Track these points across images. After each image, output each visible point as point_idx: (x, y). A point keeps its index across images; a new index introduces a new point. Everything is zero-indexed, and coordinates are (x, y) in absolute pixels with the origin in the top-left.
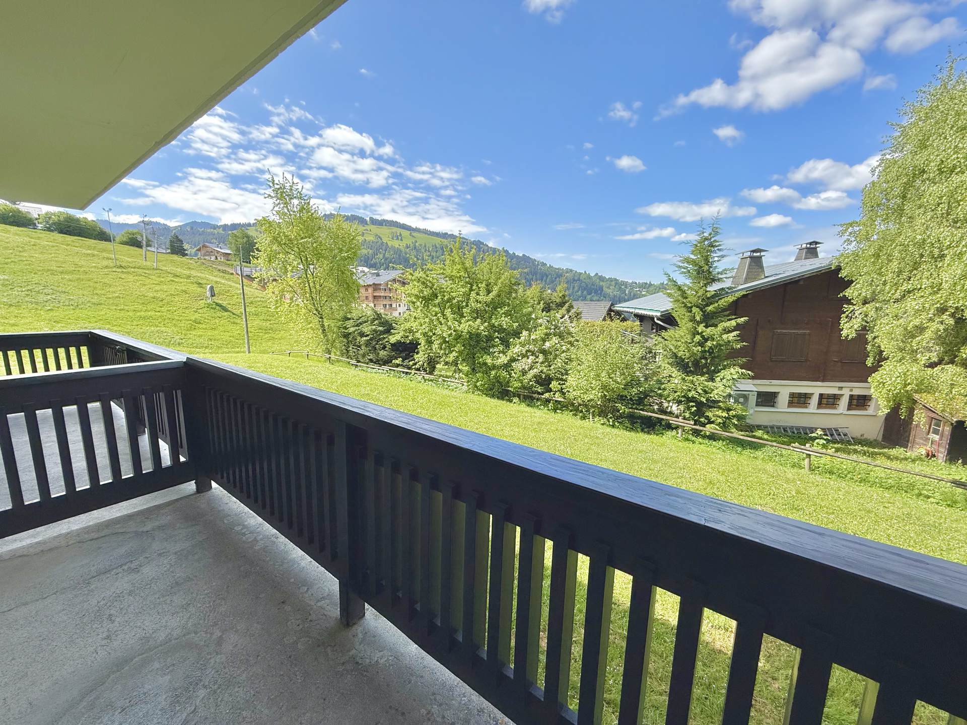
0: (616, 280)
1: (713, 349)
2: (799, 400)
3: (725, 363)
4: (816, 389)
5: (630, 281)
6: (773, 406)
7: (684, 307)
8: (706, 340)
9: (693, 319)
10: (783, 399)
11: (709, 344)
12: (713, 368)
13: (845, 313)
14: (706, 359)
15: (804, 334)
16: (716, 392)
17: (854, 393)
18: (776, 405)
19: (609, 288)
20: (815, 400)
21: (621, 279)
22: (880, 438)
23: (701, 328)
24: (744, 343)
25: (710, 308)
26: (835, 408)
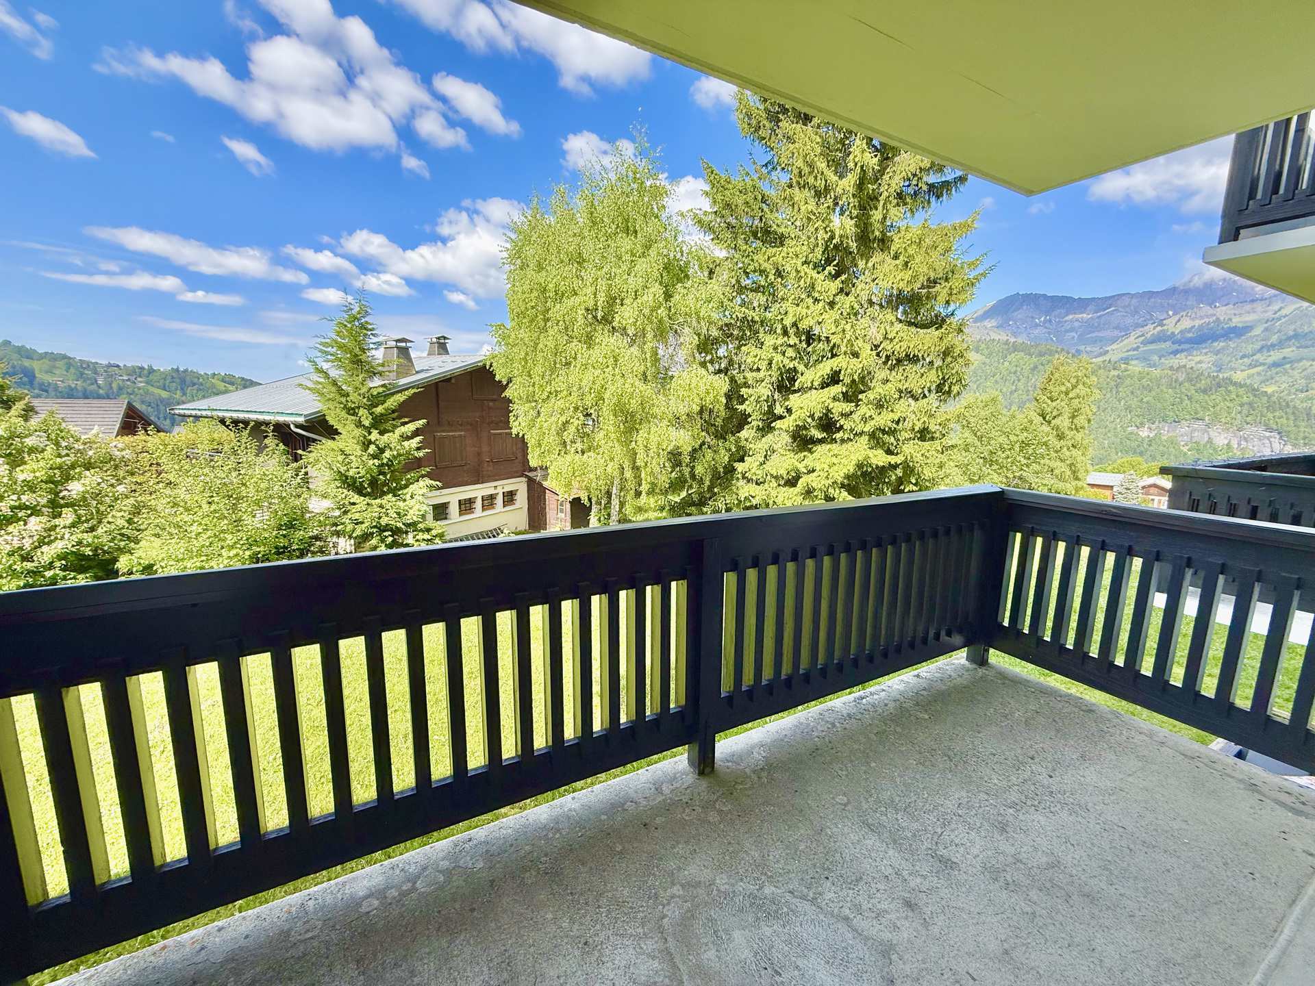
0: (64, 357)
1: (391, 461)
2: (466, 506)
3: (409, 476)
4: (477, 491)
5: (105, 362)
6: (446, 518)
7: (343, 408)
8: (382, 451)
9: (359, 424)
10: (454, 509)
11: (387, 454)
12: (394, 485)
13: (512, 412)
14: (384, 474)
15: (461, 436)
16: (411, 512)
17: (505, 490)
18: (448, 517)
19: (49, 372)
20: (478, 504)
21: (79, 355)
22: (527, 528)
23: (374, 435)
24: (427, 450)
25: (379, 410)
26: (494, 508)
